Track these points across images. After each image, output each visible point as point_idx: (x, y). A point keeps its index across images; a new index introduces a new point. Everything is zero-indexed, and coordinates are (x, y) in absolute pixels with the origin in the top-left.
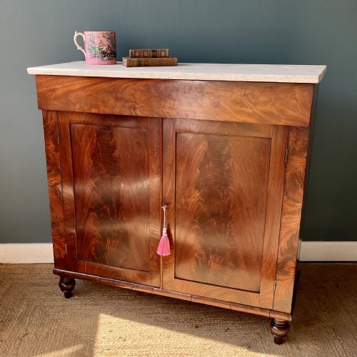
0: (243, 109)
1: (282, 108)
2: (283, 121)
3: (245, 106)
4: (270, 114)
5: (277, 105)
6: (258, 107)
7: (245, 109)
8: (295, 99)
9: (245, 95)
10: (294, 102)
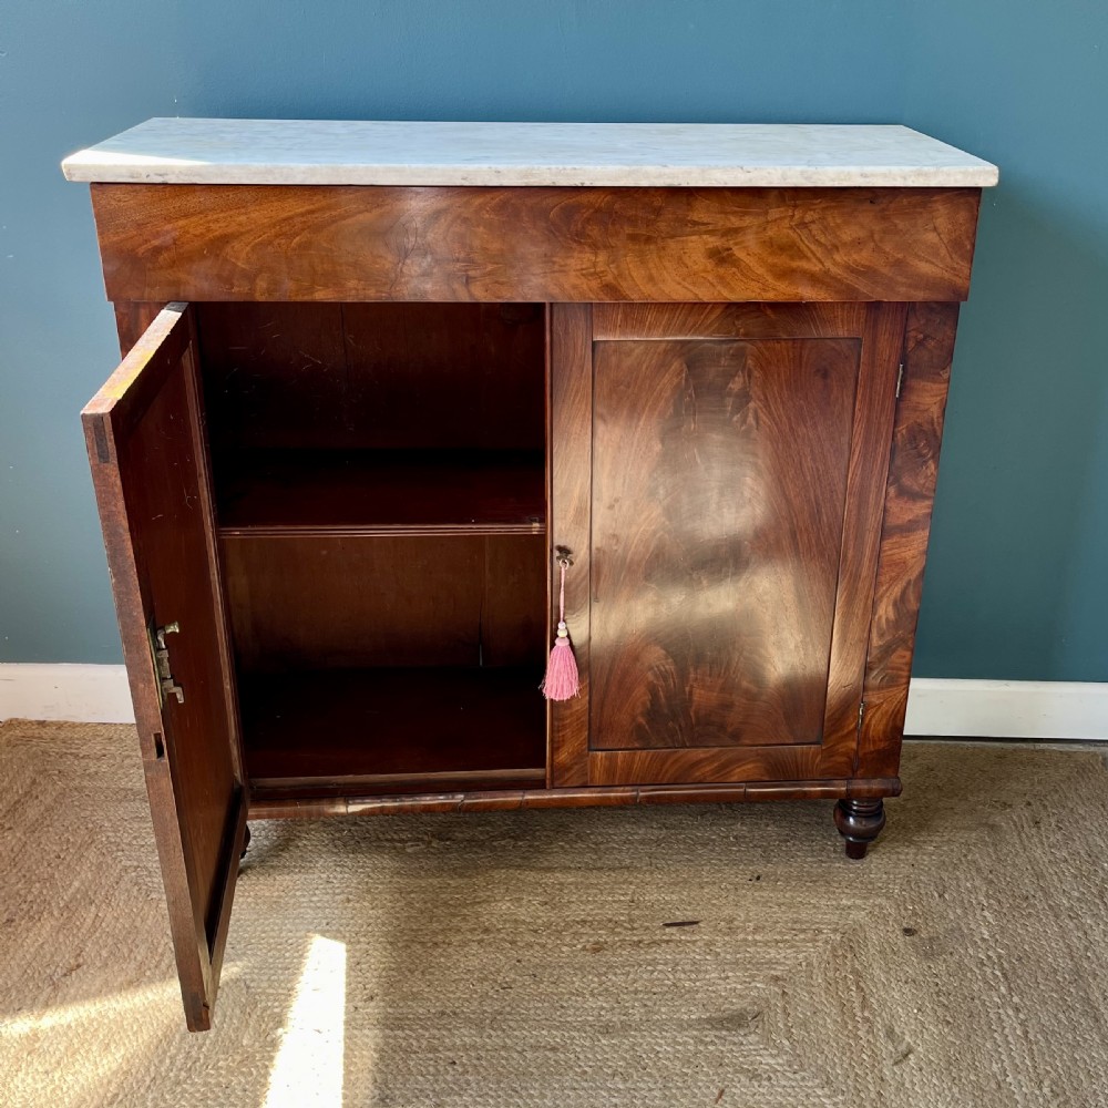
0: (795, 264)
1: (900, 256)
2: (903, 290)
3: (803, 256)
4: (867, 272)
5: (888, 248)
6: (837, 257)
7: (804, 264)
8: (935, 229)
9: (803, 225)
10: (931, 237)
